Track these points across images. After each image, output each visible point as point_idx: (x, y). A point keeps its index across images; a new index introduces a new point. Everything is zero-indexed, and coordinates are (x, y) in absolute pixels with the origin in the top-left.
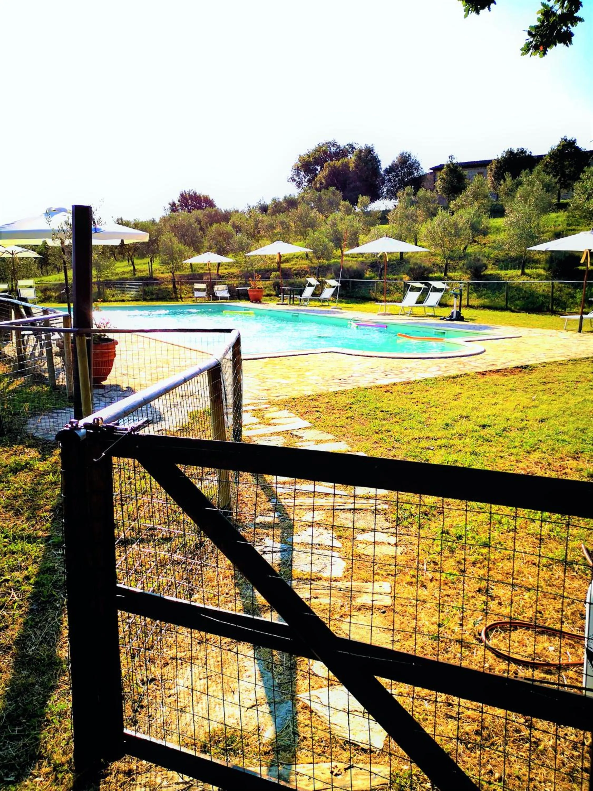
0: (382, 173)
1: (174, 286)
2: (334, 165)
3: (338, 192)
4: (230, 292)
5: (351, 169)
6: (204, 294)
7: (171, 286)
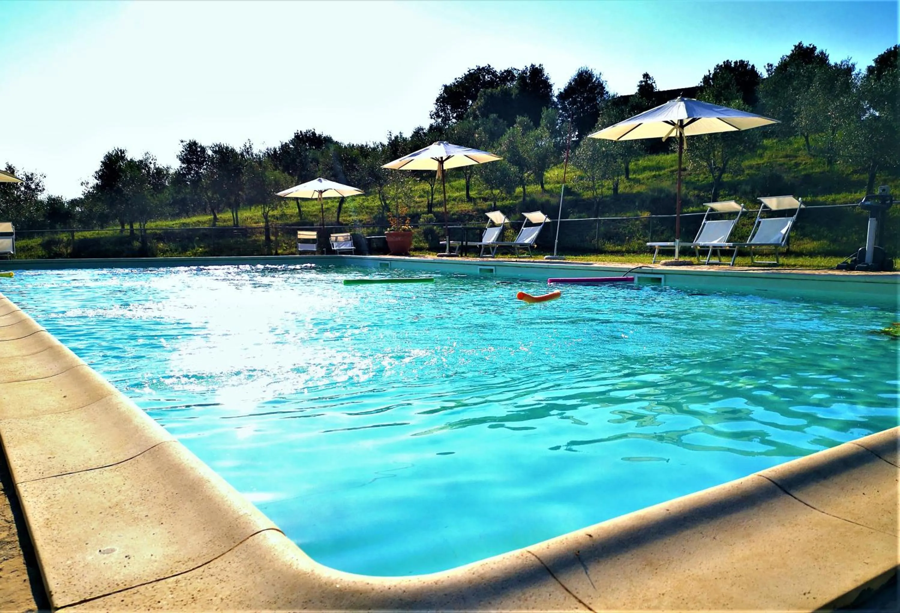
0: (555, 100)
1: (268, 238)
2: (491, 94)
3: (501, 121)
4: (355, 244)
5: (513, 96)
6: (313, 247)
7: (263, 238)
